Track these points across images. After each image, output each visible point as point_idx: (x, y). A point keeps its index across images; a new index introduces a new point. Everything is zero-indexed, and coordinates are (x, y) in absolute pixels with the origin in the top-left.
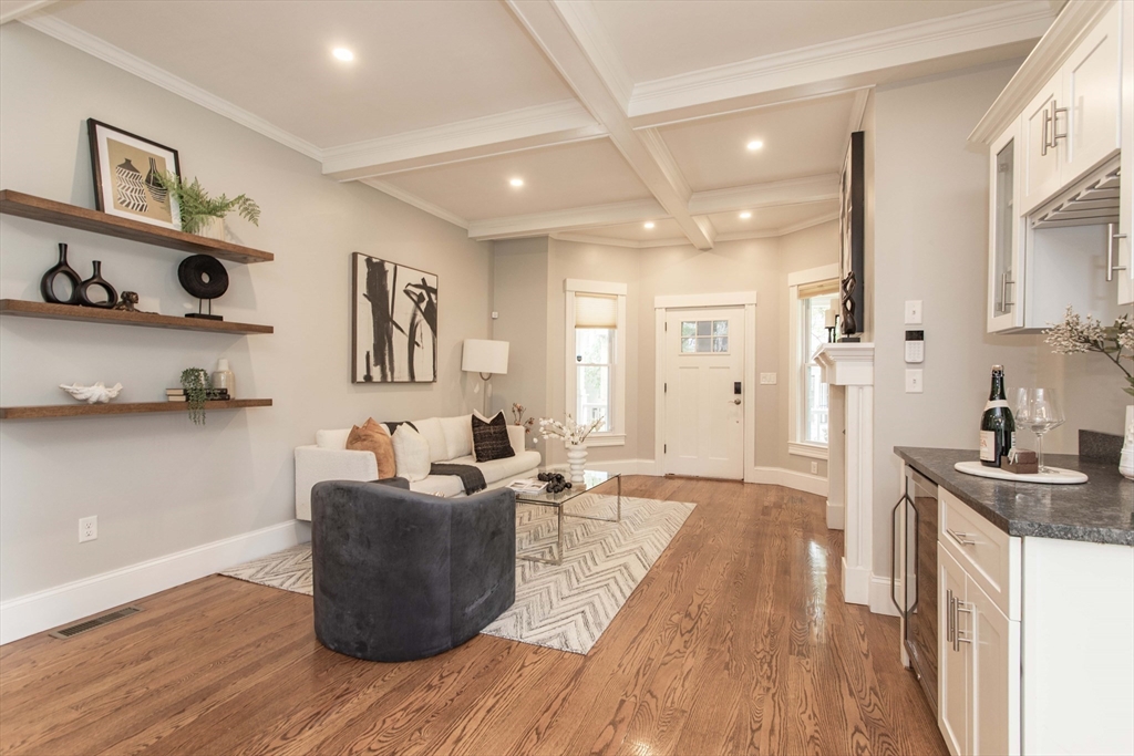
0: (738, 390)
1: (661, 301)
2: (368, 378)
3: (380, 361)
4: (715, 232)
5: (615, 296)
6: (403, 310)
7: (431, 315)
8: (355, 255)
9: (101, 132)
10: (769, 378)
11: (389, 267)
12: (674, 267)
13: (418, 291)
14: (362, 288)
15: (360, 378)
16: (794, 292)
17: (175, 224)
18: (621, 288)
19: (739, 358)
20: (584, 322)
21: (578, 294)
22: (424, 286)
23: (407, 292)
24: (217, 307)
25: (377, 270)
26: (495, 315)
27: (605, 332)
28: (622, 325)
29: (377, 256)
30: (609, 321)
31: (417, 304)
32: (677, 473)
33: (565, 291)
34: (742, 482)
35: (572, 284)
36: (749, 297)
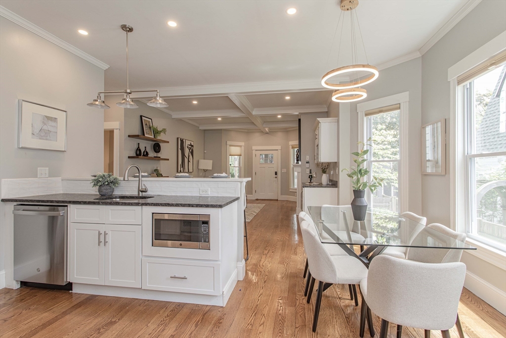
0: (276, 174)
1: (254, 148)
2: (180, 171)
3: (183, 167)
4: (270, 129)
5: (241, 146)
6: (187, 151)
7: (192, 153)
8: (178, 138)
9: (143, 118)
10: (284, 170)
11: (184, 140)
12: (257, 138)
13: (190, 146)
14: (179, 147)
15: (179, 171)
16: (291, 147)
17: (153, 137)
18: (242, 144)
19: (276, 164)
20: (232, 154)
21: (230, 146)
22: (191, 145)
23: (188, 147)
24: (159, 155)
25: (182, 141)
26: (205, 152)
27: (238, 157)
28: (243, 155)
29: (182, 138)
30: (239, 154)
31: (189, 150)
32: (259, 198)
33: (226, 145)
34: (277, 200)
35: (229, 143)
36: (279, 147)
